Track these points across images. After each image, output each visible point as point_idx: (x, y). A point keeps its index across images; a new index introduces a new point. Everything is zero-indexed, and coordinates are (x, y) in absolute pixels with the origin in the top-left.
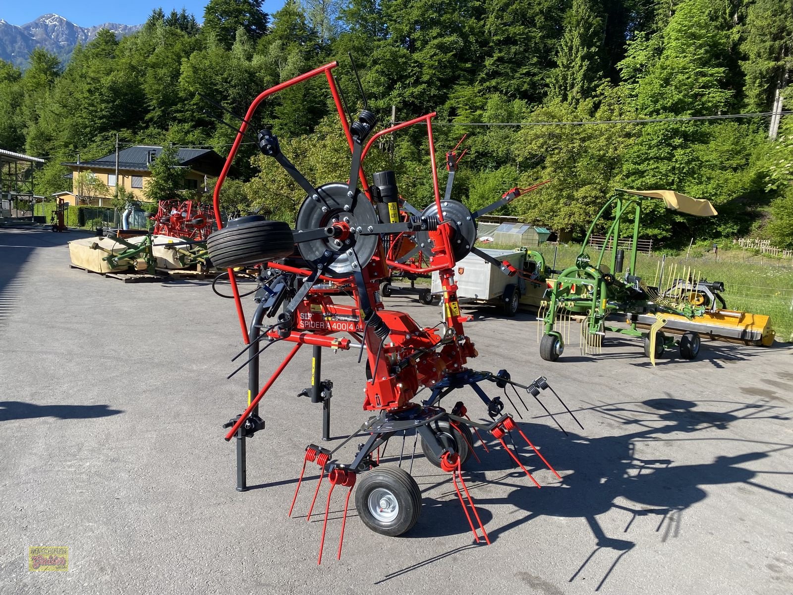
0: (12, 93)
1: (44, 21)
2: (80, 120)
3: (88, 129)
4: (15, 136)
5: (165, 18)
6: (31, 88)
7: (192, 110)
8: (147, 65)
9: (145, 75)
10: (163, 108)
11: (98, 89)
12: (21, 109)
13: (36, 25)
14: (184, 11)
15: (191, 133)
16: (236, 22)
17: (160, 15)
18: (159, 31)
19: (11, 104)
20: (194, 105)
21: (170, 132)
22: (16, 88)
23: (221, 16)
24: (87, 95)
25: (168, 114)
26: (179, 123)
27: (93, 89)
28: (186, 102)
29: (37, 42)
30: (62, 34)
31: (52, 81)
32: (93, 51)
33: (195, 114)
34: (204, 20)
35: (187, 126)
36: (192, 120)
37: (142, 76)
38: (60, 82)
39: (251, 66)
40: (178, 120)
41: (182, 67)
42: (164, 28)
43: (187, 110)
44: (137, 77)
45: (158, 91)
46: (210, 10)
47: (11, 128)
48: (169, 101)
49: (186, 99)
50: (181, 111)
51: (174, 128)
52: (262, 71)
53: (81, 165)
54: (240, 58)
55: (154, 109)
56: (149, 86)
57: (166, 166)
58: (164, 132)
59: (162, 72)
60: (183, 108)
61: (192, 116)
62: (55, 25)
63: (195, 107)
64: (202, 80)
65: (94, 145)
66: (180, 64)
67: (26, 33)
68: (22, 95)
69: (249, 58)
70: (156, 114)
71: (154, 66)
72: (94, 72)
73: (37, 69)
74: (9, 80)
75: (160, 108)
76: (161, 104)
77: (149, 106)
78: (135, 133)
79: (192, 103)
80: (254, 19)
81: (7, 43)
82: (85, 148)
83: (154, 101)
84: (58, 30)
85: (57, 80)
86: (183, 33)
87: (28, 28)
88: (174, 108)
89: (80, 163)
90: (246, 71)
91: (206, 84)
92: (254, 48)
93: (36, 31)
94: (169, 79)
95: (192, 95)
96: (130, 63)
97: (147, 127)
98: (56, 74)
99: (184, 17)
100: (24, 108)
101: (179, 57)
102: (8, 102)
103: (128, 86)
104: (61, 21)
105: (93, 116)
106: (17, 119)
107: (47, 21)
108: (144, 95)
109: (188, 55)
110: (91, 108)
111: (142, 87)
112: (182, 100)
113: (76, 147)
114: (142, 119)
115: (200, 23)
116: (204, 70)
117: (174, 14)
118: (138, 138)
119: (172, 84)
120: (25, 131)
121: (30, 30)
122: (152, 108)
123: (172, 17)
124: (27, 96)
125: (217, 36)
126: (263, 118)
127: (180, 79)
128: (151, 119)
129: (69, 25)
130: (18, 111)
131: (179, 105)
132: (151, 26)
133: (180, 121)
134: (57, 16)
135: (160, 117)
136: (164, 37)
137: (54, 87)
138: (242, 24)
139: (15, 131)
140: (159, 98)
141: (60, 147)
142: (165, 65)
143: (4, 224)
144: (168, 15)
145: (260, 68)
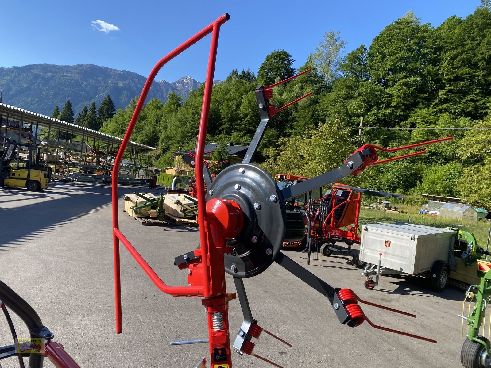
0: (157, 115)
1: (183, 80)
2: (187, 129)
3: (190, 134)
4: (155, 137)
5: (238, 74)
6: (166, 113)
7: (245, 124)
8: (225, 99)
9: (223, 104)
10: (230, 123)
11: (197, 113)
12: (160, 123)
13: (179, 82)
14: (249, 70)
15: (243, 137)
16: (276, 74)
17: (236, 72)
18: (234, 81)
19: (156, 121)
20: (247, 121)
21: (232, 136)
22: (159, 112)
23: (268, 71)
24: (191, 115)
25: (232, 126)
26: (237, 131)
27: (195, 112)
28: (243, 120)
29: (178, 91)
30: (191, 86)
31: (177, 109)
32: (199, 93)
33: (247, 126)
34: (258, 74)
35: (241, 133)
36: (245, 130)
37: (221, 105)
38: (181, 109)
39: (281, 99)
40: (237, 129)
41: (243, 100)
42: (236, 79)
43: (243, 124)
44: (218, 106)
45: (228, 113)
46: (262, 68)
47: (154, 132)
48: (233, 119)
49: (243, 118)
50: (239, 125)
51: (235, 134)
52: (288, 102)
53: (180, 153)
54: (276, 94)
55: (225, 124)
56: (224, 111)
57: (220, 154)
58: (229, 136)
59: (231, 103)
60: (240, 123)
61: (245, 127)
62: (188, 82)
63: (247, 122)
64: (253, 107)
65: (192, 143)
66: (242, 98)
67: (174, 86)
68: (162, 116)
69: (281, 94)
70: (226, 126)
71: (228, 100)
72: (197, 104)
73: (170, 103)
74: (157, 109)
75: (228, 123)
76: (229, 120)
77: (223, 122)
78: (213, 136)
79: (246, 120)
80: (287, 72)
81: (165, 91)
82: (187, 144)
83: (226, 119)
84: (189, 84)
85: (179, 108)
86: (246, 82)
87: (175, 84)
88: (236, 123)
89: (180, 152)
90: (278, 102)
91: (255, 110)
92: (285, 89)
93: (179, 86)
94: (235, 107)
95: (246, 116)
96: (216, 99)
97: (220, 133)
98: (179, 105)
99: (249, 73)
100: (161, 122)
101: (242, 94)
102: (154, 120)
103: (213, 111)
104: (191, 80)
105: (193, 127)
106: (157, 128)
107: (184, 80)
108: (221, 116)
109: (247, 93)
110: (193, 123)
111: (220, 111)
112: (241, 119)
113: (183, 143)
114: (218, 129)
115: (256, 75)
116: (255, 102)
117: (243, 72)
118: (215, 139)
119: (236, 110)
120: (159, 134)
121: (176, 85)
122: (224, 123)
123: (242, 73)
124: (164, 116)
125: (264, 82)
126: (286, 129)
127: (241, 107)
128: (223, 129)
129: (195, 82)
130: (158, 124)
131: (238, 121)
132: (230, 79)
133: (239, 130)
134: (189, 77)
135: (228, 128)
136: (236, 84)
137: (177, 112)
138: (280, 75)
139: (155, 135)
140: (228, 117)
141: (175, 143)
142: (234, 99)
143: (128, 183)
144: (240, 72)
145: (287, 99)
